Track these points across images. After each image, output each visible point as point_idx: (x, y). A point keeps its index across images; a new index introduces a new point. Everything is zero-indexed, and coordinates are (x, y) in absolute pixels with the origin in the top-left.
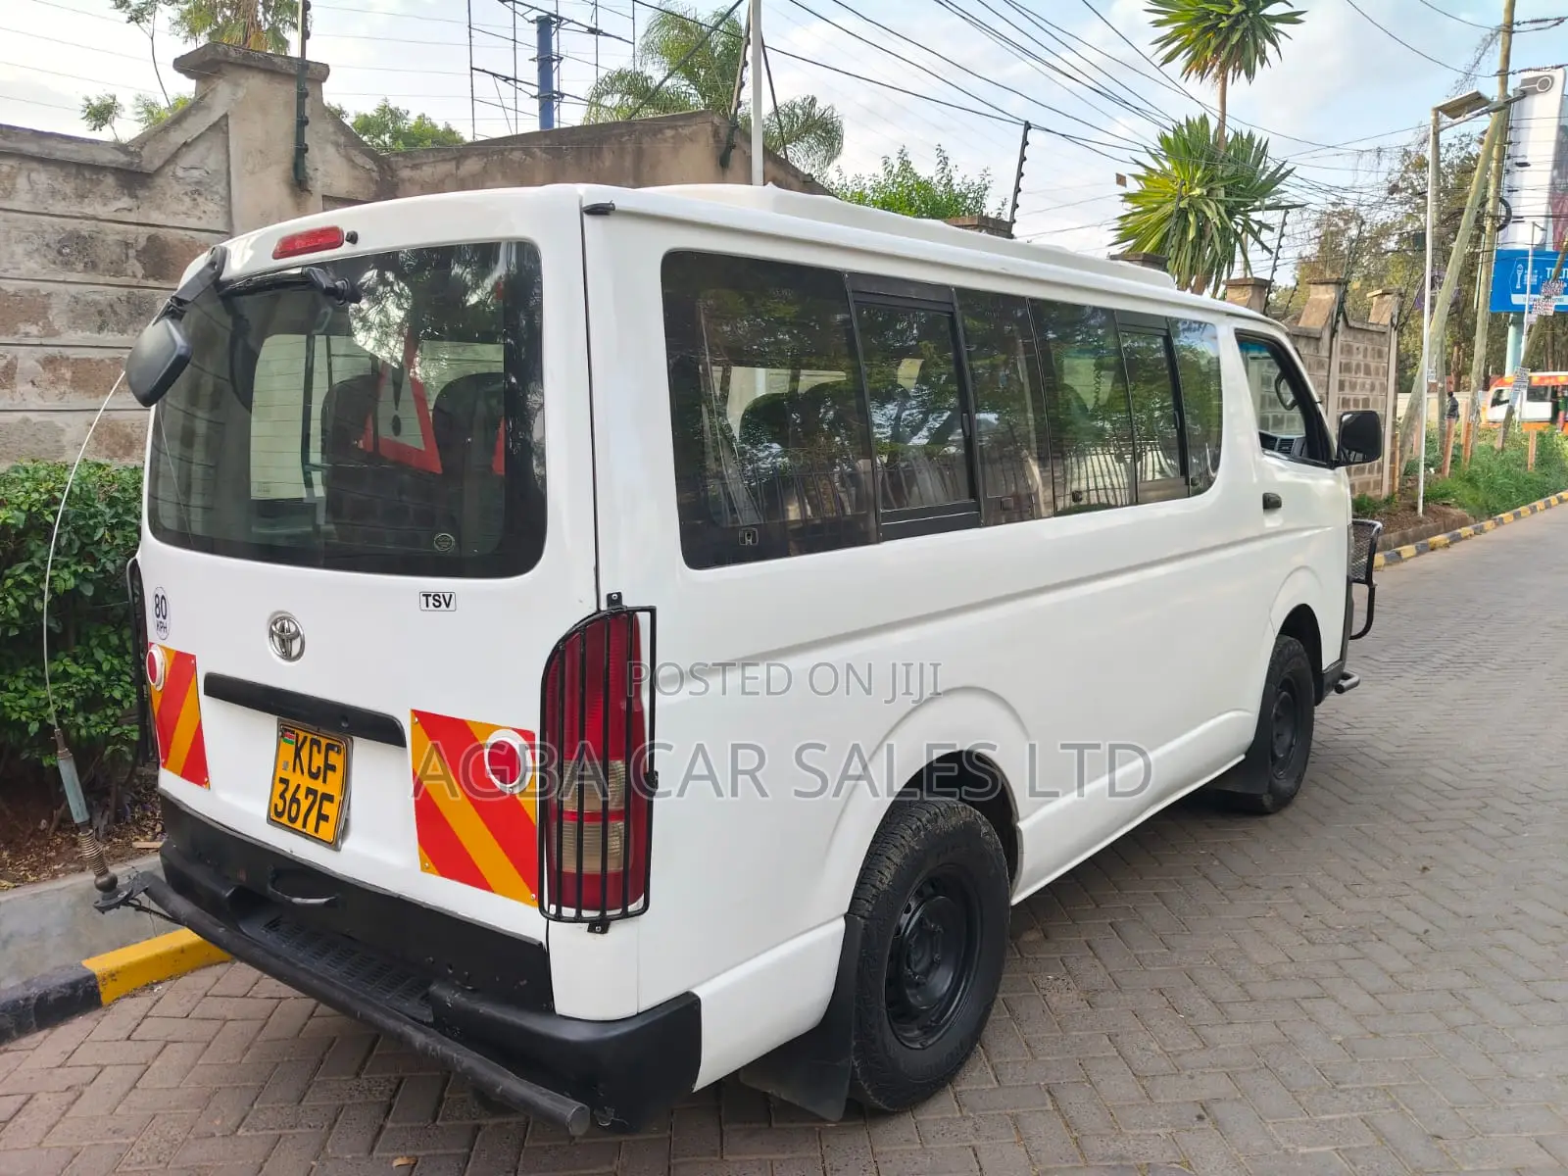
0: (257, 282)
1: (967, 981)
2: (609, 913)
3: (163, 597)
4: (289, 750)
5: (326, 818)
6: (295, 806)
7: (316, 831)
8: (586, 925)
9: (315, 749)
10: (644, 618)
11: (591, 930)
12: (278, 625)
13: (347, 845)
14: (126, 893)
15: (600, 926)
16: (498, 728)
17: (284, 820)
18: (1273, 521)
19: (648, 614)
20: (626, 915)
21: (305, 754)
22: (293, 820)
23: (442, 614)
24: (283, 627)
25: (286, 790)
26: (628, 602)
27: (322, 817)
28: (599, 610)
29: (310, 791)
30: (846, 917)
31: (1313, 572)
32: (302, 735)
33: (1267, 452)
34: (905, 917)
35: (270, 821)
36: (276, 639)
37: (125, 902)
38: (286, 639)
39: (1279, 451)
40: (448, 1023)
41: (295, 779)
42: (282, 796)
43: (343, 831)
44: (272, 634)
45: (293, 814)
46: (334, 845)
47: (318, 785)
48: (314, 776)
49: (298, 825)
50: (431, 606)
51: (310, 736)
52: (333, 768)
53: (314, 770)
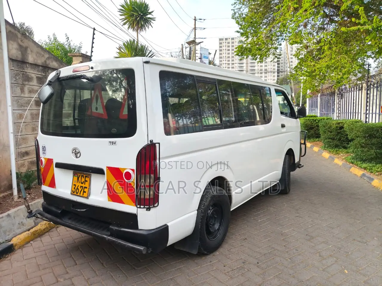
0: (69, 77)
1: (222, 226)
2: (150, 206)
3: (45, 147)
4: (76, 178)
5: (85, 192)
6: (78, 190)
7: (83, 195)
8: (146, 209)
9: (82, 177)
10: (157, 145)
11: (147, 210)
12: (74, 151)
13: (90, 198)
14: (34, 214)
15: (148, 209)
16: (126, 169)
17: (75, 193)
18: (284, 130)
19: (158, 144)
20: (154, 207)
21: (80, 179)
22: (77, 193)
23: (114, 146)
24: (76, 151)
25: (75, 187)
26: (154, 142)
27: (84, 192)
28: (148, 144)
29: (81, 187)
30: (197, 210)
31: (292, 141)
32: (79, 175)
33: (282, 115)
34: (209, 211)
35: (71, 194)
36: (74, 154)
37: (34, 216)
38: (76, 153)
39: (285, 115)
40: (114, 234)
41: (77, 184)
42: (74, 188)
43: (89, 195)
44: (73, 152)
45: (77, 192)
46: (87, 198)
47: (83, 185)
48: (82, 183)
49: (79, 194)
50: (111, 144)
51: (81, 175)
52: (87, 181)
53: (82, 182)
